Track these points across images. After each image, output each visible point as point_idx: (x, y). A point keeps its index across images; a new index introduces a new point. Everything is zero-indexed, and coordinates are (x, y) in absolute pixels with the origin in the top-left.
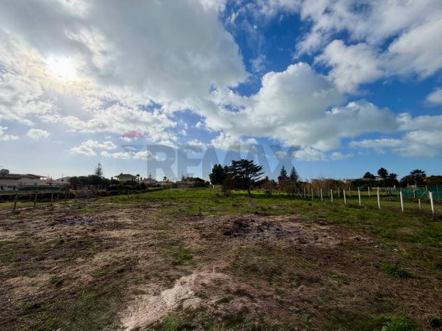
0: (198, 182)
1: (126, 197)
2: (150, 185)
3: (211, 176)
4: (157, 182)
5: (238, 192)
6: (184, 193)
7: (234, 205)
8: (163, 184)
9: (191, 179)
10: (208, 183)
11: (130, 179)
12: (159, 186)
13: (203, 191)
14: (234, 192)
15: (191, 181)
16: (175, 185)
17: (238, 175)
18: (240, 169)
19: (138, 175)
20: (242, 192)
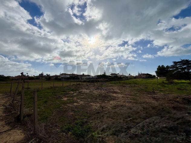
0: (148, 75)
1: (115, 82)
2: (123, 78)
3: (156, 72)
4: (126, 76)
5: (180, 81)
6: (141, 81)
7: (179, 89)
8: (129, 77)
9: (144, 74)
10: (154, 76)
11: (115, 75)
12: (127, 78)
13: (152, 80)
14: (176, 81)
15: (144, 75)
16: (135, 77)
17: (180, 70)
18: (181, 66)
19: (118, 74)
20: (184, 81)
